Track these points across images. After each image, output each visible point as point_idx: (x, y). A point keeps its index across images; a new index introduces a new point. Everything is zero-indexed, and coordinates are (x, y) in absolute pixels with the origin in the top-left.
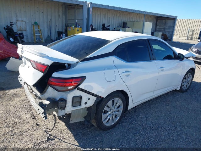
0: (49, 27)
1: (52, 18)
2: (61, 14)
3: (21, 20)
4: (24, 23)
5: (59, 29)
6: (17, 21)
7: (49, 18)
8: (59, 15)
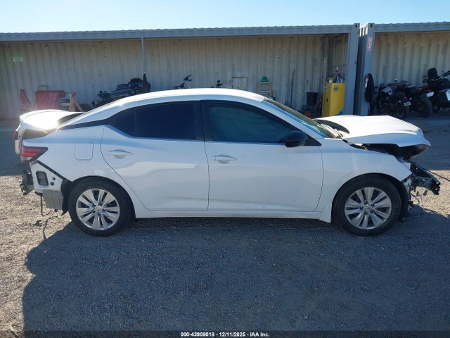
0: (290, 86)
1: (297, 67)
2: (318, 56)
3: (239, 76)
4: (245, 80)
5: (312, 88)
6: (234, 78)
7: (293, 67)
8: (314, 60)
